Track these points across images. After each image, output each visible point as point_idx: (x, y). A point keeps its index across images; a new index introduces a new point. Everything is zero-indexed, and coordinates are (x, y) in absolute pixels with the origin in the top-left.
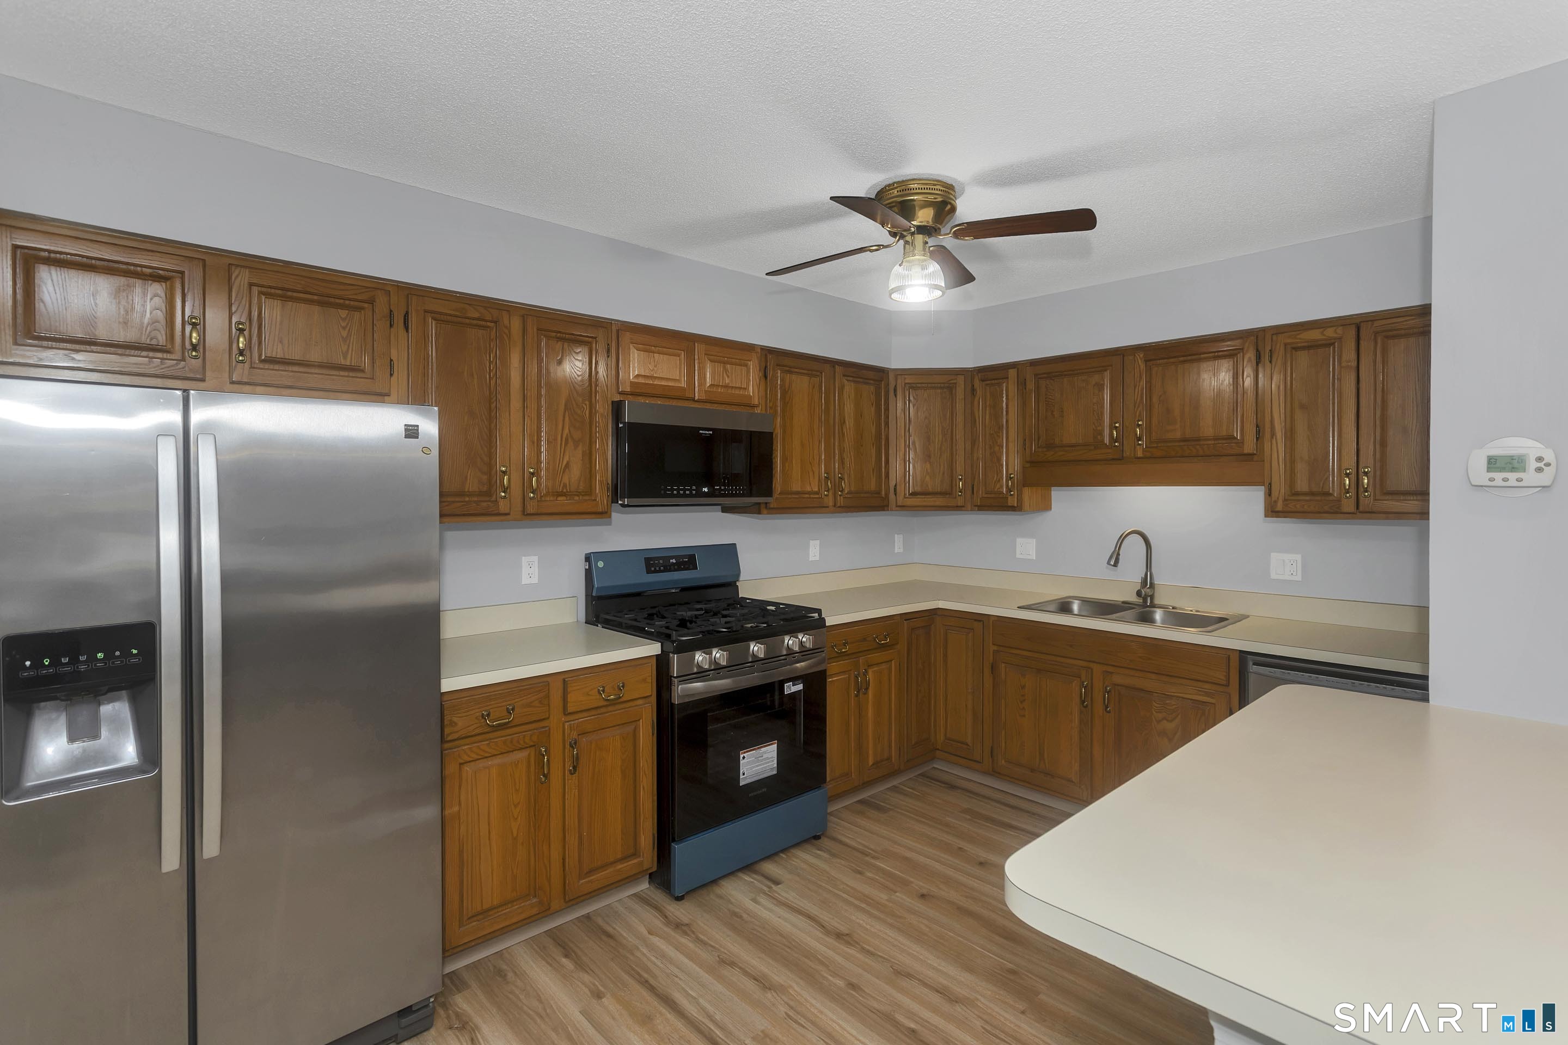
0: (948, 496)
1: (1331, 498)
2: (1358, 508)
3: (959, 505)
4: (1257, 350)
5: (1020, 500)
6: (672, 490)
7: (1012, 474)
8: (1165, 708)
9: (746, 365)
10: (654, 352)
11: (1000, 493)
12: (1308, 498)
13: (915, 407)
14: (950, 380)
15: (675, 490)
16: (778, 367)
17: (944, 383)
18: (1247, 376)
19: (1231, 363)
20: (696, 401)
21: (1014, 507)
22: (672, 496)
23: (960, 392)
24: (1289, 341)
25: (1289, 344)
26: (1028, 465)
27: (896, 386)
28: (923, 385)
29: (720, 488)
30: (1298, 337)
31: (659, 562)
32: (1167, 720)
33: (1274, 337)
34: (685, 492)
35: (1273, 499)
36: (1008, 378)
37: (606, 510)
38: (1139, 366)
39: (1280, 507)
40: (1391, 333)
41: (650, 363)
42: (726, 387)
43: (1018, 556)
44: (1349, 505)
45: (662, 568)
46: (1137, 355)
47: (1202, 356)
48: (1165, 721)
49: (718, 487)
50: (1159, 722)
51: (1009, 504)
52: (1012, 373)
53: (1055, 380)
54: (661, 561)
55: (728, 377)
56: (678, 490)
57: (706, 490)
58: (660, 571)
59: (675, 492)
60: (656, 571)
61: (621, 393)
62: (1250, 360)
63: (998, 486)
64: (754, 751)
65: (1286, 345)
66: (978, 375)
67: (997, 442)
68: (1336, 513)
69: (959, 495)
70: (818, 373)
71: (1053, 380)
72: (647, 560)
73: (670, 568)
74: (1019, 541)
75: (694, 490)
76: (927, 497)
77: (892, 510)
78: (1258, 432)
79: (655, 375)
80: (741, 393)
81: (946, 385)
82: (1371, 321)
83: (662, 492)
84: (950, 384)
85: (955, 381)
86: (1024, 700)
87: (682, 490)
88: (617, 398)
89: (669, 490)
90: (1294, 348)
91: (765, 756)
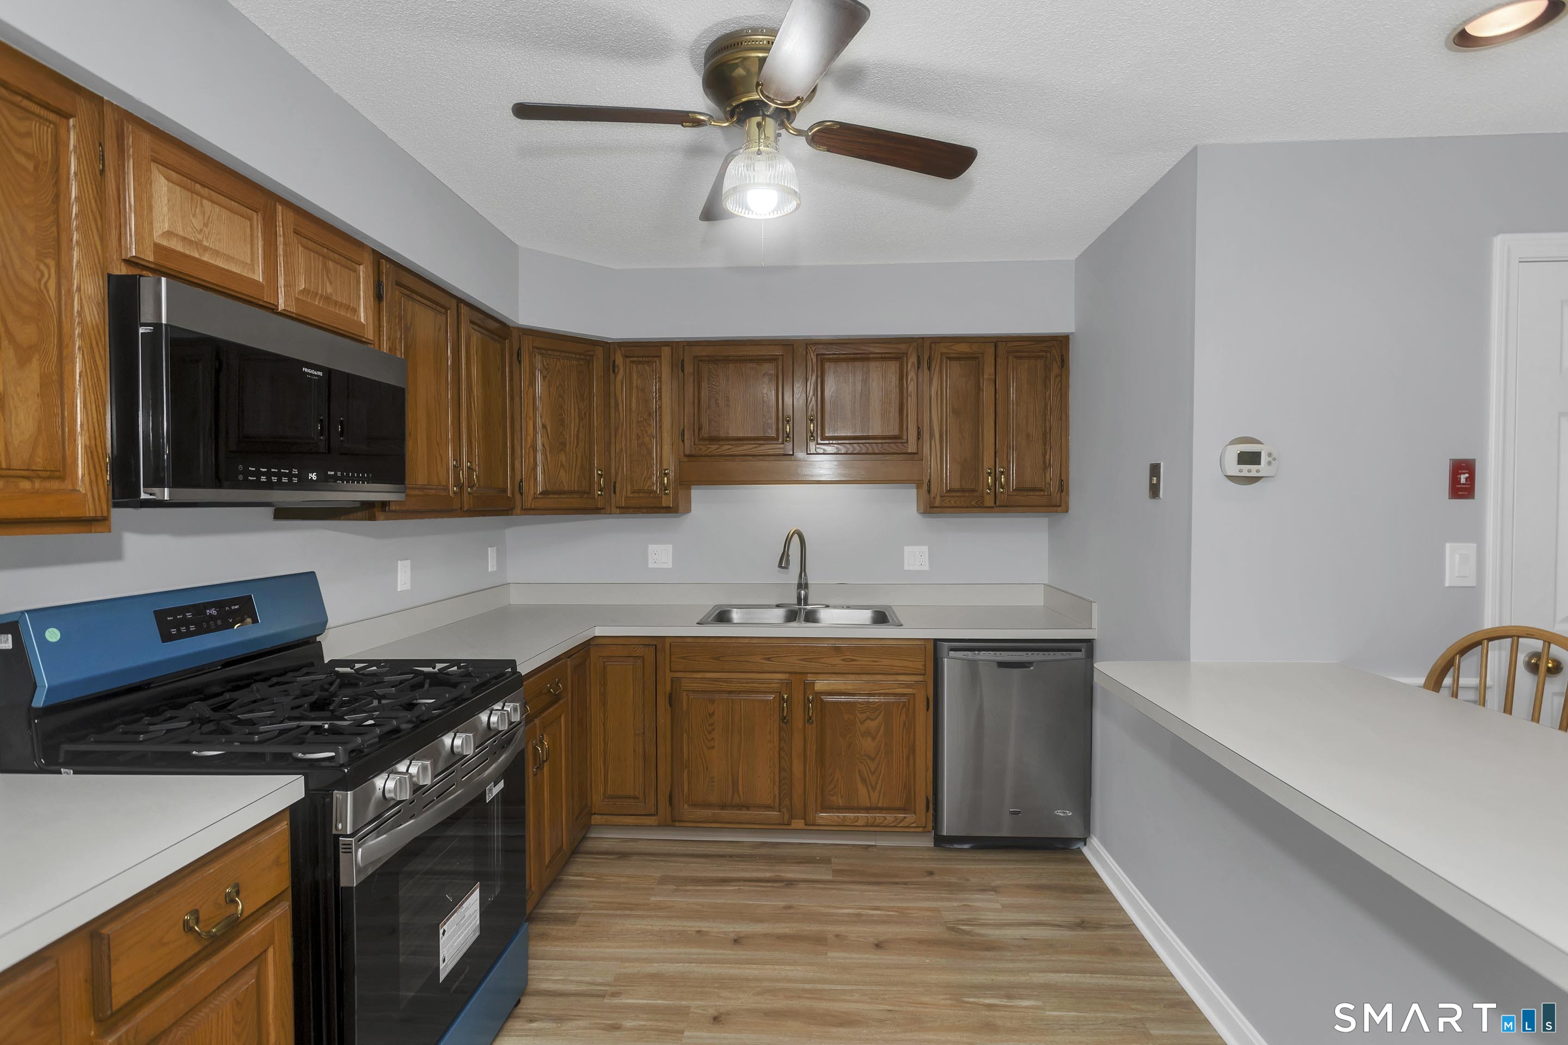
0: (585, 496)
1: (975, 494)
2: (995, 503)
3: (599, 506)
4: (918, 357)
5: (676, 500)
6: (258, 474)
7: (667, 470)
8: (869, 707)
9: (355, 271)
10: (202, 197)
11: (651, 493)
12: (959, 494)
13: (547, 380)
14: (587, 351)
15: (263, 474)
16: (397, 287)
17: (580, 354)
18: (911, 380)
19: (898, 365)
20: (280, 314)
21: (669, 508)
22: (258, 485)
23: (598, 366)
24: (944, 350)
25: (945, 353)
26: (686, 459)
27: (520, 349)
28: (555, 353)
29: (336, 474)
30: (953, 348)
31: (185, 616)
32: (872, 720)
33: (933, 345)
34: (280, 480)
35: (932, 496)
36: (660, 357)
37: (105, 514)
38: (812, 359)
39: (937, 503)
40: (1019, 354)
41: (194, 215)
42: (327, 299)
43: (650, 565)
44: (989, 501)
45: (192, 628)
46: (809, 347)
47: (871, 356)
48: (869, 721)
49: (332, 473)
50: (862, 723)
51: (664, 505)
52: (666, 351)
53: (719, 364)
54: (189, 615)
55: (331, 283)
56: (269, 475)
57: (313, 476)
58: (190, 634)
59: (263, 479)
60: (180, 636)
61: (129, 262)
62: (913, 364)
63: (649, 483)
64: (456, 914)
65: (942, 354)
66: (620, 349)
67: (647, 432)
68: (980, 507)
69: (599, 495)
70: (443, 310)
71: (716, 364)
72: (160, 616)
73: (209, 626)
74: (652, 548)
75: (295, 476)
76: (562, 496)
77: (517, 515)
78: (919, 434)
79: (205, 243)
80: (348, 316)
81: (582, 357)
82: (1006, 341)
83: (241, 477)
84: (587, 356)
85: (591, 353)
86: (713, 730)
87: (275, 474)
88: (123, 270)
89: (252, 474)
90: (948, 358)
91: (467, 915)
